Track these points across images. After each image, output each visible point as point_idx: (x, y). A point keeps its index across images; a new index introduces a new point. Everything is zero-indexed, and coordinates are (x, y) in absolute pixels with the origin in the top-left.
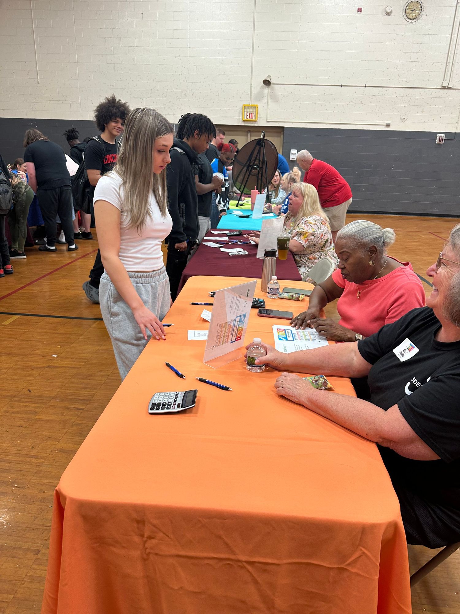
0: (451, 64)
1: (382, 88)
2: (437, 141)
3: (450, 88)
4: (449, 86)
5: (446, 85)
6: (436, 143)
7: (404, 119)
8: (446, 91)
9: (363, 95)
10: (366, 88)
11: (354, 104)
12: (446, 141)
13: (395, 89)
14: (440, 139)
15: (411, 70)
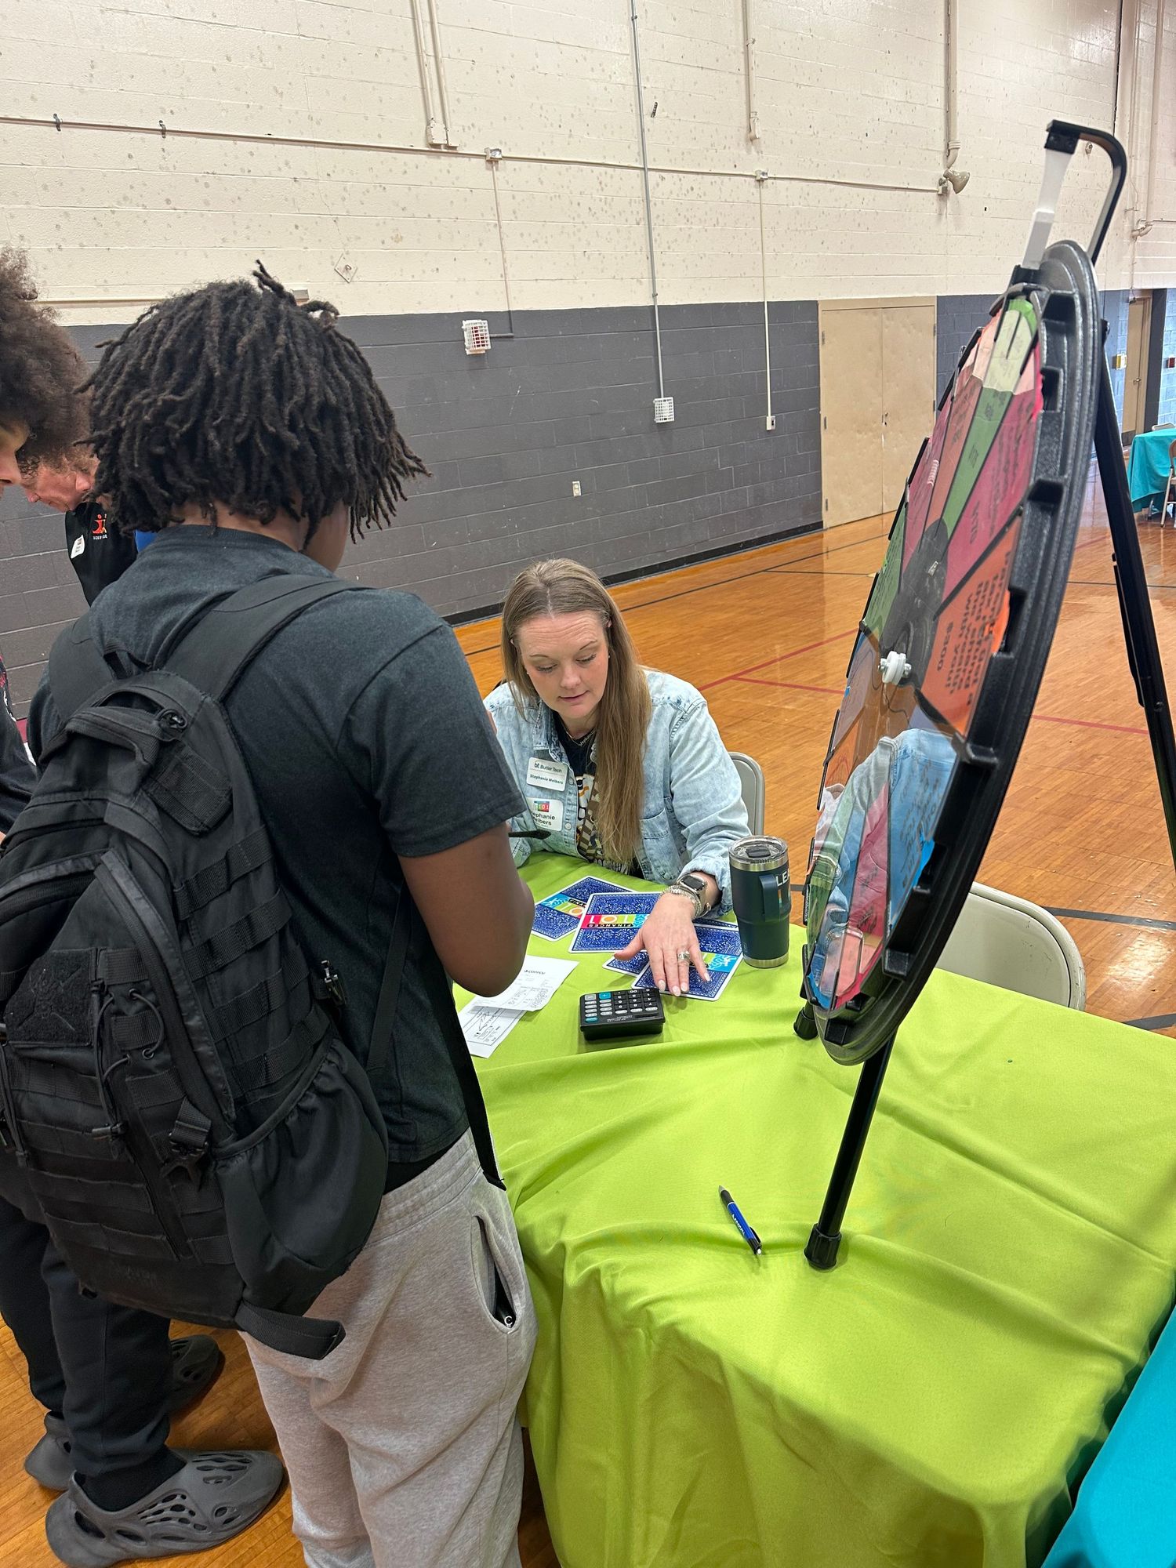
0: (432, 60)
1: (230, 143)
2: (466, 344)
3: (451, 150)
4: (452, 144)
5: (439, 139)
6: (468, 353)
7: (347, 268)
8: (445, 161)
9: (168, 170)
10: (168, 137)
11: (140, 209)
12: (498, 343)
13: (278, 146)
14: (475, 338)
15: (315, 72)
